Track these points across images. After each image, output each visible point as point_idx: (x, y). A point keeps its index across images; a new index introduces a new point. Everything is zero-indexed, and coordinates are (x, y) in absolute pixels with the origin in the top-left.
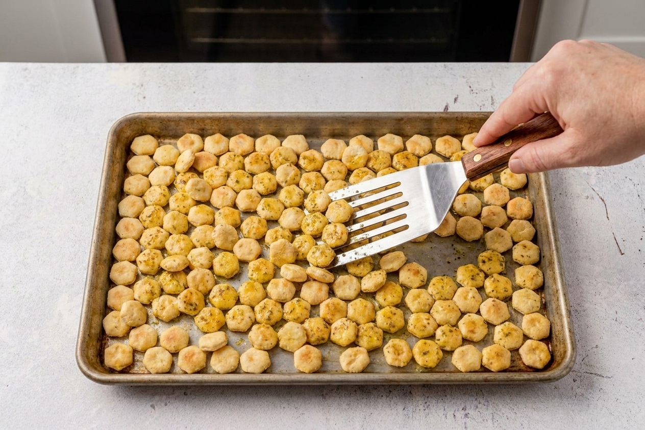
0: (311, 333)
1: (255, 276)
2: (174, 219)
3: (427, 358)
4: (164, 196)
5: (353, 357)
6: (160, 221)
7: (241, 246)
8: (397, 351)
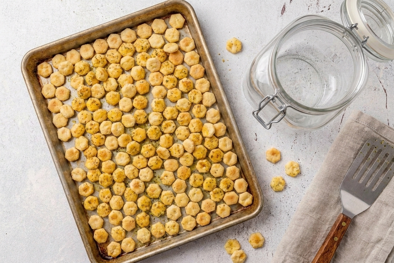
2: (127, 61)
7: (125, 101)
8: (85, 190)
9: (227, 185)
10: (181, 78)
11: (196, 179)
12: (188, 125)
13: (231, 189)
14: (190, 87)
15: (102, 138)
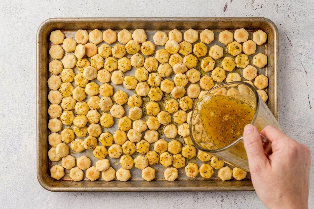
0: (150, 161)
1: (122, 128)
2: (78, 93)
3: (206, 174)
4: (71, 77)
5: (170, 174)
6: (71, 93)
7: (114, 110)
9: (235, 49)
10: (111, 53)
11: (217, 75)
12: (158, 62)
13: (240, 46)
14: (123, 48)
15: (143, 143)
